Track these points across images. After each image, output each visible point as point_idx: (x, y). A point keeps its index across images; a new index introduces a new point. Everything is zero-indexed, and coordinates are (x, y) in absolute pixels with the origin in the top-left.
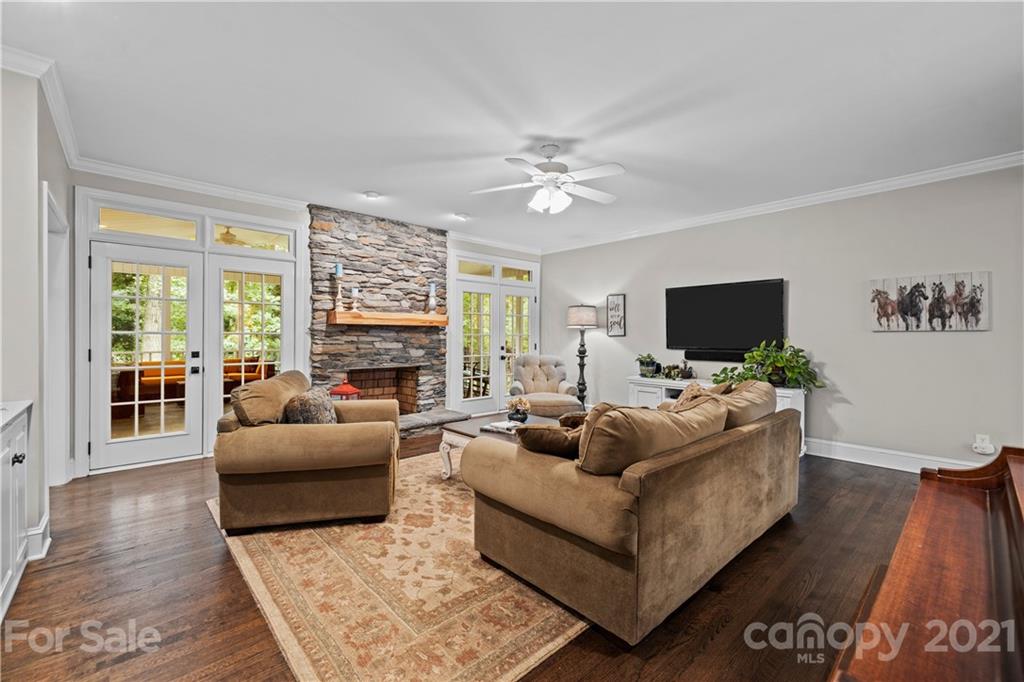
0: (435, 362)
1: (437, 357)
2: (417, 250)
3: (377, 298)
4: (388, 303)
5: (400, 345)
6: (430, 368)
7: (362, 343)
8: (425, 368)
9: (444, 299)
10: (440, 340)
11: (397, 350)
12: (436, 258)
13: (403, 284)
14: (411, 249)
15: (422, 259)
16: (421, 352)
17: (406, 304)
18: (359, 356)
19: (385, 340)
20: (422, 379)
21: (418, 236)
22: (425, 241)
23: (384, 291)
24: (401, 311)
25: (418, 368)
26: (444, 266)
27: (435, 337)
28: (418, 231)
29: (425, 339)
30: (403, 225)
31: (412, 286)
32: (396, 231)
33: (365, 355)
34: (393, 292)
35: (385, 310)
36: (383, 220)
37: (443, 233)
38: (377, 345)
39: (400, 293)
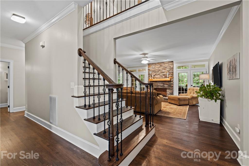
0: (170, 88)
1: (171, 87)
2: (166, 66)
3: (158, 76)
4: (160, 77)
5: (163, 84)
6: (169, 89)
7: (156, 84)
8: (168, 89)
9: (173, 75)
10: (171, 83)
11: (162, 85)
12: (170, 67)
13: (163, 73)
14: (165, 67)
15: (167, 68)
16: (167, 86)
17: (163, 77)
18: (155, 86)
19: (159, 83)
20: (167, 91)
21: (166, 64)
22: (168, 64)
23: (159, 75)
24: (163, 78)
25: (166, 89)
26: (173, 68)
27: (170, 83)
28: (166, 63)
29: (168, 83)
30: (163, 63)
31: (165, 73)
32: (162, 64)
33: (156, 86)
34: (161, 75)
35: (159, 78)
36: (159, 63)
37: (172, 62)
38: (158, 84)
39: (163, 75)
